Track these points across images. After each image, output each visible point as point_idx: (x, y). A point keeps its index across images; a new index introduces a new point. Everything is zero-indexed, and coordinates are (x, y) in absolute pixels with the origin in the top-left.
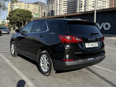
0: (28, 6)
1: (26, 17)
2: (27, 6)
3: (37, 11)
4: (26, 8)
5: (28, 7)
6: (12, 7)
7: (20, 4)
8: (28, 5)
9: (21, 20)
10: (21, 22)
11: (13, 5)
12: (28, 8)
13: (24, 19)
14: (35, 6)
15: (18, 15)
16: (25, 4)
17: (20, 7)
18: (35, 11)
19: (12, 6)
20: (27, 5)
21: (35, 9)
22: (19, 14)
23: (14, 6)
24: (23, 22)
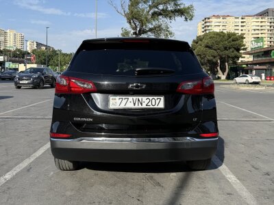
0: (242, 22)
1: (226, 48)
2: (240, 24)
3: (266, 31)
4: (237, 28)
5: (243, 24)
6: (206, 30)
7: (225, 20)
8: (243, 20)
9: (214, 57)
10: (214, 60)
11: (208, 26)
12: (242, 28)
13: (221, 53)
14: (260, 20)
15: (207, 46)
16: (237, 20)
17: (224, 28)
18: (260, 32)
19: (207, 28)
20: (240, 20)
21: (260, 28)
22: (210, 44)
23: (210, 28)
24: (219, 61)
